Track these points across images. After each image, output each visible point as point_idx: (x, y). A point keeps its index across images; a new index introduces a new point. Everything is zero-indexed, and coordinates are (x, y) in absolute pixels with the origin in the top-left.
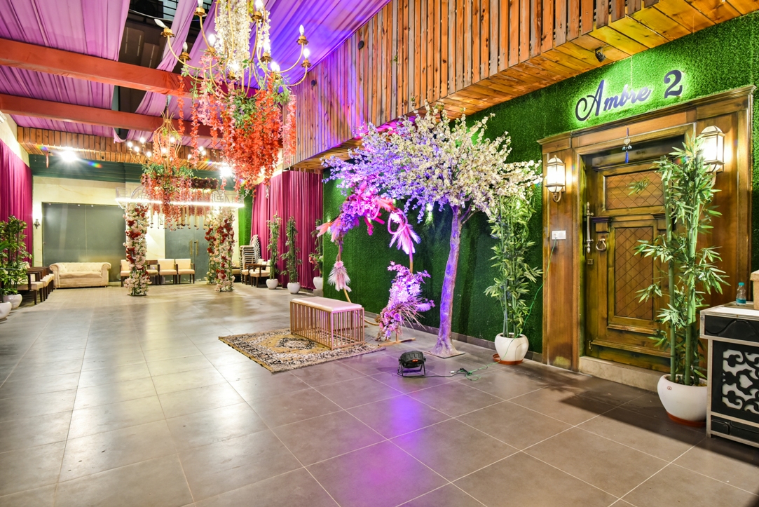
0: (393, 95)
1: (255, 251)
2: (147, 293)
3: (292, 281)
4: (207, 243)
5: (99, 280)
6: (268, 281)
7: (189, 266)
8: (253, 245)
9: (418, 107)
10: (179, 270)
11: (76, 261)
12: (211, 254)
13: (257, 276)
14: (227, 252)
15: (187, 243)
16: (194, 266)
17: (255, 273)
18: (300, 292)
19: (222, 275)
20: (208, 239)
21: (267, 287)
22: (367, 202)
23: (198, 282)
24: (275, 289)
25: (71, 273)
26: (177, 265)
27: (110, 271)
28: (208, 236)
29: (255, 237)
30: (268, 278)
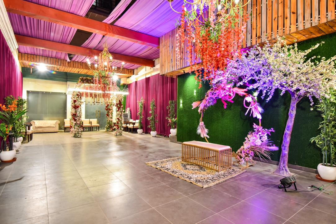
0: (248, 33)
1: (128, 115)
2: (82, 136)
3: (153, 131)
4: (106, 112)
5: (54, 129)
6: (138, 130)
7: (96, 122)
8: (127, 113)
9: (269, 39)
10: (92, 124)
11: (42, 119)
12: (108, 117)
13: (132, 128)
14: (120, 116)
15: (95, 111)
16: (98, 123)
17: (131, 126)
18: (156, 136)
19: (117, 127)
20: (107, 110)
21: (137, 133)
22: (227, 91)
23: (101, 131)
24: (142, 134)
25: (40, 125)
26: (91, 122)
27: (59, 124)
28: (107, 108)
29: (128, 109)
30: (138, 129)
